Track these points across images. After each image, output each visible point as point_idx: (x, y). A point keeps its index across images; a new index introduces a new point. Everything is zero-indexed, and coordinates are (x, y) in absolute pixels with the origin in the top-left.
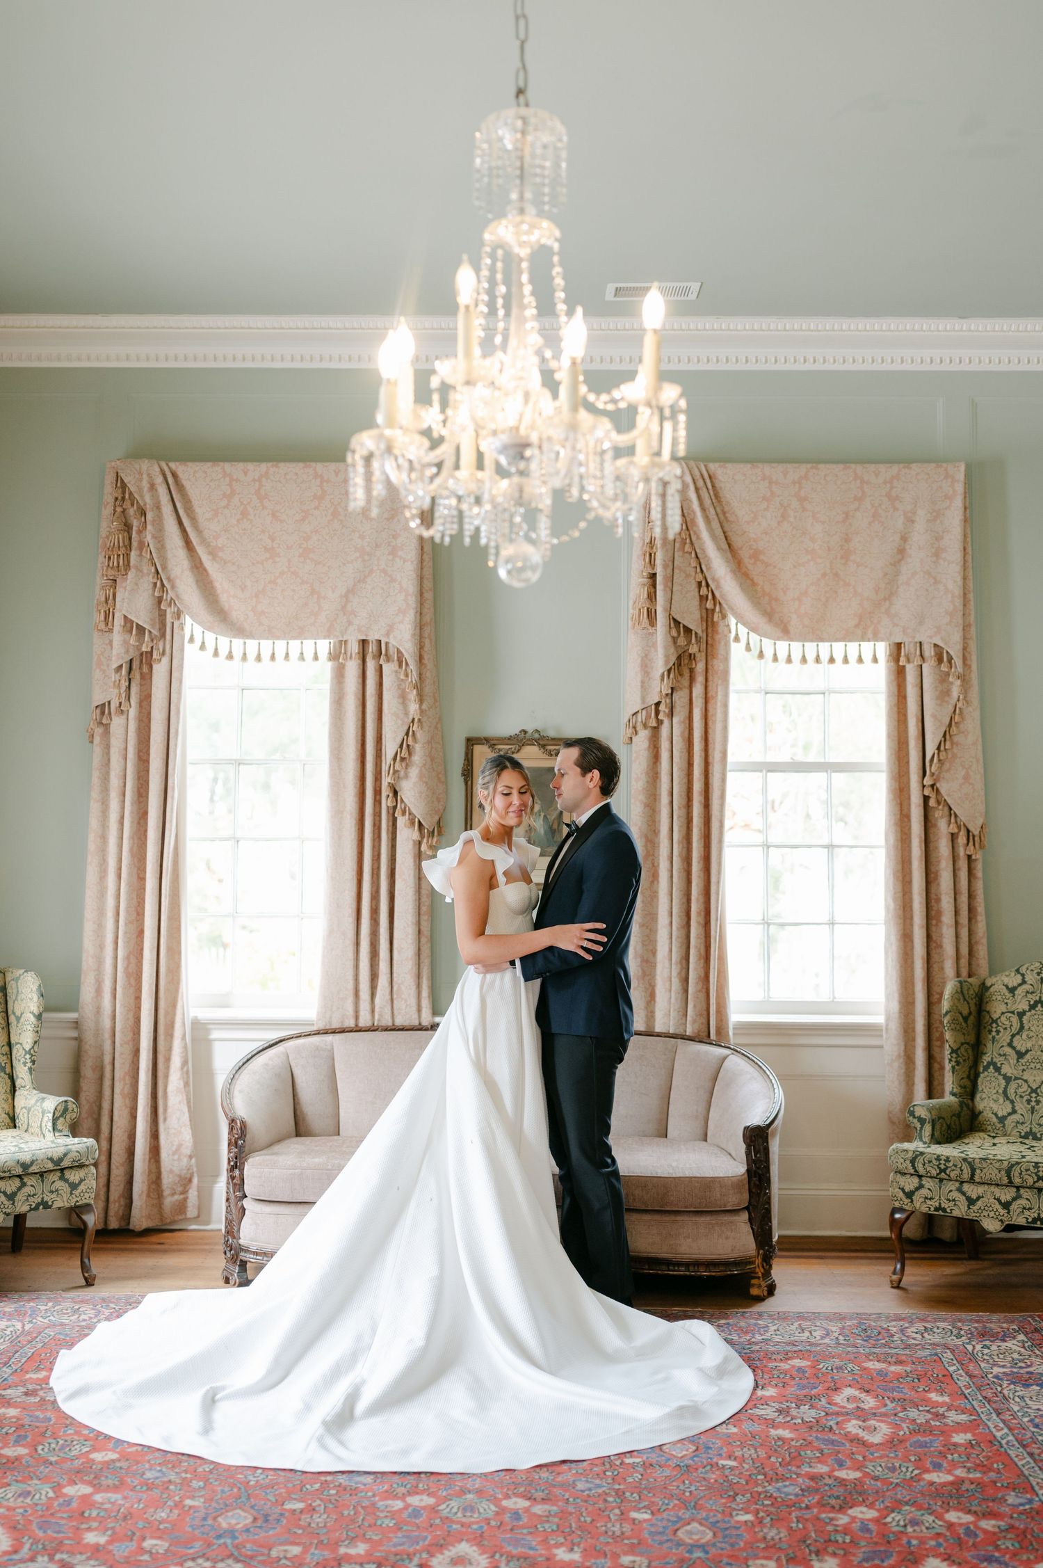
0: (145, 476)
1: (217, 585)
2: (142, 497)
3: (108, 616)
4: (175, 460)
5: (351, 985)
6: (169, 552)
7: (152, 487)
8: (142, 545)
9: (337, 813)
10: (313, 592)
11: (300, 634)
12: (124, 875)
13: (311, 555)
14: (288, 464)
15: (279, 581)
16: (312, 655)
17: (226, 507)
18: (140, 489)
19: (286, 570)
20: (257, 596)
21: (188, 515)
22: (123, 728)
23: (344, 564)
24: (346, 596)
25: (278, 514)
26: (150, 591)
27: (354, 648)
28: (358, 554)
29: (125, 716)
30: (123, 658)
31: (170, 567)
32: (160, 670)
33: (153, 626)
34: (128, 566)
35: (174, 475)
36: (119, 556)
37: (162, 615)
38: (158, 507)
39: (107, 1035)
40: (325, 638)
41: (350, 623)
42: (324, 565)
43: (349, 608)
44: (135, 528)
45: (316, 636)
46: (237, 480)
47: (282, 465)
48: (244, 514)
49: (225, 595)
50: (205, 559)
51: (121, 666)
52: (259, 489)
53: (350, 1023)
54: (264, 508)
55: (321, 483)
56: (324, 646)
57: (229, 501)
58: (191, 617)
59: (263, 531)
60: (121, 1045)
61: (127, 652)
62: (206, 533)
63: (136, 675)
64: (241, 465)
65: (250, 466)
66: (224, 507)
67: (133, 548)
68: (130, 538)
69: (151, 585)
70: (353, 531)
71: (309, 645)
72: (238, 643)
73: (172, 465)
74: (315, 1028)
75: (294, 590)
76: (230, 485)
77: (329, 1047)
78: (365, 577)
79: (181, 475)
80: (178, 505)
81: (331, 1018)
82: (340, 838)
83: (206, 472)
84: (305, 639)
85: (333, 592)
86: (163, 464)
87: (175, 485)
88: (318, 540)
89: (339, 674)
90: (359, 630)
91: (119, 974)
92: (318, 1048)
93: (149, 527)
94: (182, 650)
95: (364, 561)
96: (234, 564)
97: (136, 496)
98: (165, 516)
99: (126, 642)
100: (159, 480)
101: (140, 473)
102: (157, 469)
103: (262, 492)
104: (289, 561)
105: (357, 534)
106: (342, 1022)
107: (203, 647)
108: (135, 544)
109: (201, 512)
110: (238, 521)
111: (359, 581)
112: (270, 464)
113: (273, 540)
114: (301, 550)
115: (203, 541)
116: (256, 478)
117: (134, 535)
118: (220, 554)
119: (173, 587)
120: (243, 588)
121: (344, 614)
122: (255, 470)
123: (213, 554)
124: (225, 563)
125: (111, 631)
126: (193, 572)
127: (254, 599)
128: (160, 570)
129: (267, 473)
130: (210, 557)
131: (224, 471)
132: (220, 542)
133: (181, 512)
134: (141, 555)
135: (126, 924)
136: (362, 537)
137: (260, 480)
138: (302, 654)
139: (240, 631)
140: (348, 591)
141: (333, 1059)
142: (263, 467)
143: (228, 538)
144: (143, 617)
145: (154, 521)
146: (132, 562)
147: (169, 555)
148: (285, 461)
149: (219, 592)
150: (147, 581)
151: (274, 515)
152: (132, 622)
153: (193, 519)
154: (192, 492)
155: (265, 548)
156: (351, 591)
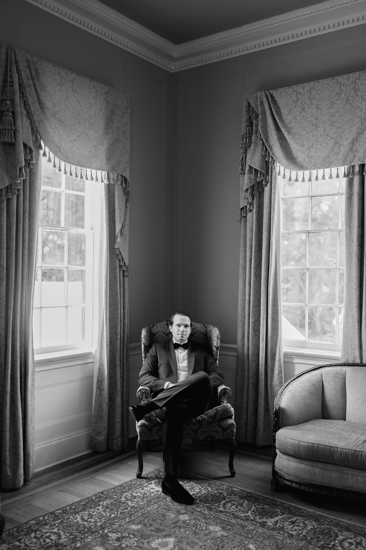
0: (259, 99)
1: (291, 146)
2: (258, 109)
3: (243, 166)
4: (271, 89)
5: (357, 342)
6: (269, 133)
7: (262, 103)
8: (257, 131)
9: (349, 254)
10: (336, 143)
11: (330, 165)
12: (252, 285)
13: (335, 124)
14: (324, 80)
15: (320, 140)
16: (336, 175)
17: (295, 107)
18: (257, 106)
19: (323, 133)
20: (309, 149)
21: (277, 114)
22: (252, 217)
23: (352, 126)
24: (353, 143)
25: (319, 106)
26: (261, 153)
27: (357, 169)
28: (359, 120)
29: (252, 213)
30: (248, 185)
31: (270, 140)
32: (267, 189)
33: (262, 169)
34: (250, 142)
35: (272, 96)
36: (246, 138)
37: (267, 163)
38: (264, 112)
39: (246, 357)
40: (342, 165)
41: (355, 156)
42: (342, 128)
43: (354, 148)
44: (254, 124)
45: (337, 165)
46: (300, 93)
47: (321, 81)
48: (303, 109)
49: (295, 150)
50: (285, 133)
51: (248, 189)
52: (310, 95)
53: (358, 361)
54: (312, 104)
55: (340, 86)
56: (343, 170)
57: (296, 104)
58: (279, 163)
59: (312, 116)
60: (252, 362)
61: (251, 182)
62: (286, 122)
63: (256, 193)
64: (301, 85)
65: (306, 85)
66: (294, 108)
67: (253, 134)
68: (252, 130)
69: (262, 150)
70: (357, 108)
71: (334, 170)
72: (300, 173)
73: (271, 92)
74: (340, 362)
75: (327, 143)
76: (297, 96)
77: (344, 373)
78: (363, 131)
79: (274, 95)
80: (273, 110)
81: (348, 358)
82: (350, 268)
83: (285, 92)
84: (332, 167)
85: (346, 141)
86: (267, 92)
87: (272, 101)
88: (339, 116)
89: (350, 184)
90: (359, 160)
91: (250, 330)
92: (337, 373)
93: (260, 123)
94: (276, 179)
95: (362, 123)
96: (298, 134)
97: (255, 109)
98: (268, 116)
99: (250, 178)
100: (265, 99)
101: (257, 98)
102: (264, 95)
103: (312, 97)
104: (324, 129)
105: (359, 109)
106: (354, 361)
107: (284, 177)
108: (254, 131)
109: (284, 111)
110: (300, 113)
111: (359, 134)
112: (315, 82)
113: (317, 120)
114: (330, 123)
115: (285, 126)
116: (309, 90)
117: (254, 127)
118: (292, 131)
119: (271, 150)
120: (303, 146)
121: (352, 152)
122: (307, 86)
123: (289, 131)
124: (294, 135)
125: (244, 174)
126: (279, 141)
127: (308, 150)
128: (265, 142)
129: (313, 86)
130: (287, 133)
131: (294, 90)
132: (292, 125)
133: (274, 113)
134: (257, 137)
135: (253, 307)
136: (361, 111)
137: (310, 91)
138: (331, 175)
139: (301, 167)
140: (354, 140)
141: (345, 379)
142: (312, 84)
143: (296, 122)
144: (256, 166)
145: (262, 119)
146: (253, 140)
147: (270, 135)
148: (322, 79)
149: (292, 149)
150: (259, 149)
151: (317, 107)
152: (253, 168)
153: (280, 116)
154: (280, 103)
155: (313, 124)
156: (355, 140)
